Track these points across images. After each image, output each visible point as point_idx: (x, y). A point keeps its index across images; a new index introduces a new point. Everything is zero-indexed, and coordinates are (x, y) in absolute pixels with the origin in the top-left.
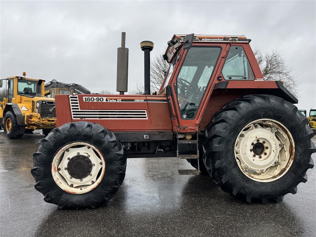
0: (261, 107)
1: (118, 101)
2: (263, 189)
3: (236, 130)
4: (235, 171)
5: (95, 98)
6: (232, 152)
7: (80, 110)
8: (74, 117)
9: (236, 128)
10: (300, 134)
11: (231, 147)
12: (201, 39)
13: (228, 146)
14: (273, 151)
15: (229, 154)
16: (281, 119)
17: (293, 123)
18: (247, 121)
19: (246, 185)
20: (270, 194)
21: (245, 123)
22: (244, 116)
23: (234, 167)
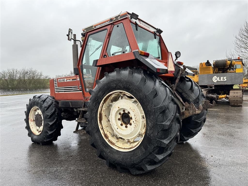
0: (113, 79)
1: (71, 81)
2: (116, 156)
3: (97, 101)
4: (97, 136)
5: (62, 79)
6: (95, 119)
7: (57, 87)
8: (56, 92)
9: (97, 99)
10: (149, 106)
11: (94, 115)
12: (95, 27)
13: (92, 114)
14: (133, 122)
15: (93, 121)
16: (130, 90)
17: (141, 94)
18: (103, 93)
19: (105, 149)
20: (120, 163)
21: (103, 95)
22: (101, 88)
23: (96, 132)
